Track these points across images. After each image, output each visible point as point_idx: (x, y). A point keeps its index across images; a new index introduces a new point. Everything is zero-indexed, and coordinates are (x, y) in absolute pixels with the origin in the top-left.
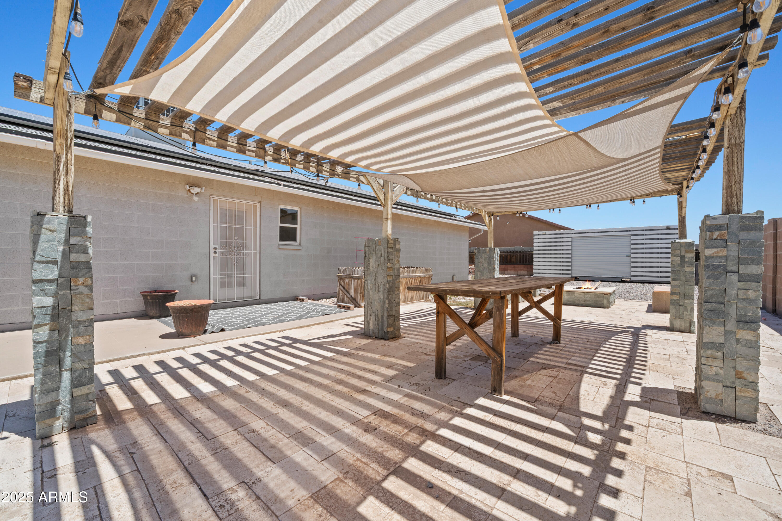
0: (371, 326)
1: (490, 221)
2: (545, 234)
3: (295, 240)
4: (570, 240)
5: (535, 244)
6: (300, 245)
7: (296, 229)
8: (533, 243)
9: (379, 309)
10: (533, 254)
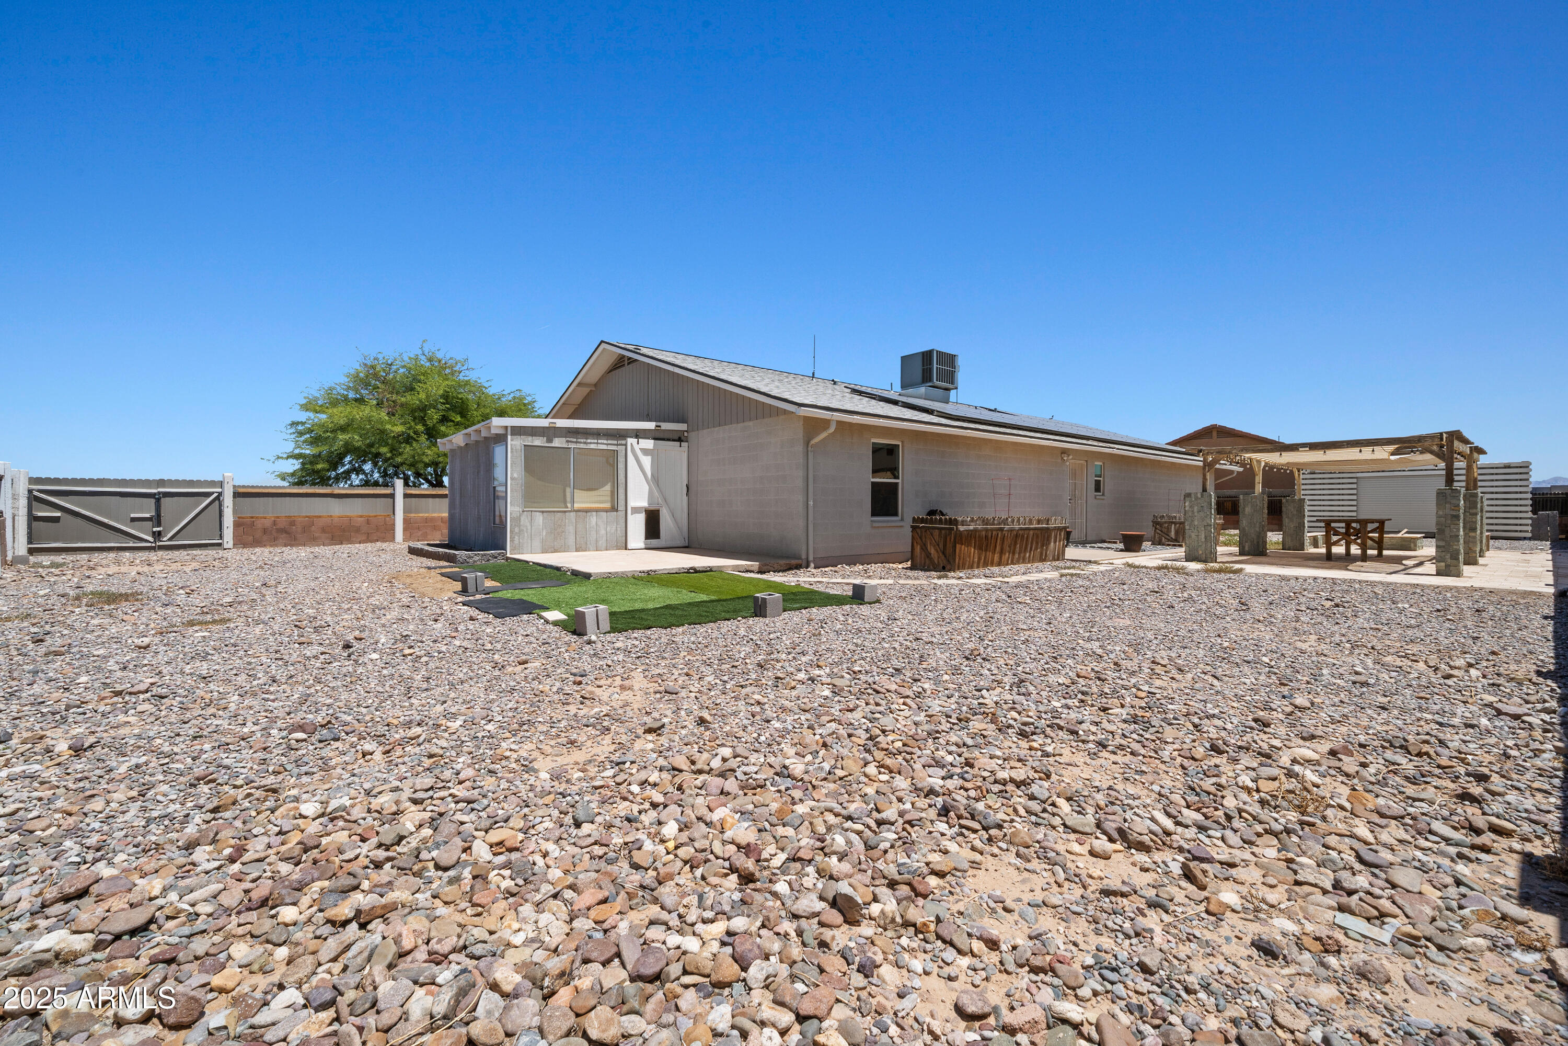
0: (1247, 548)
2: (1314, 473)
3: (1100, 491)
4: (1354, 480)
6: (1104, 495)
7: (1100, 481)
9: (1255, 538)
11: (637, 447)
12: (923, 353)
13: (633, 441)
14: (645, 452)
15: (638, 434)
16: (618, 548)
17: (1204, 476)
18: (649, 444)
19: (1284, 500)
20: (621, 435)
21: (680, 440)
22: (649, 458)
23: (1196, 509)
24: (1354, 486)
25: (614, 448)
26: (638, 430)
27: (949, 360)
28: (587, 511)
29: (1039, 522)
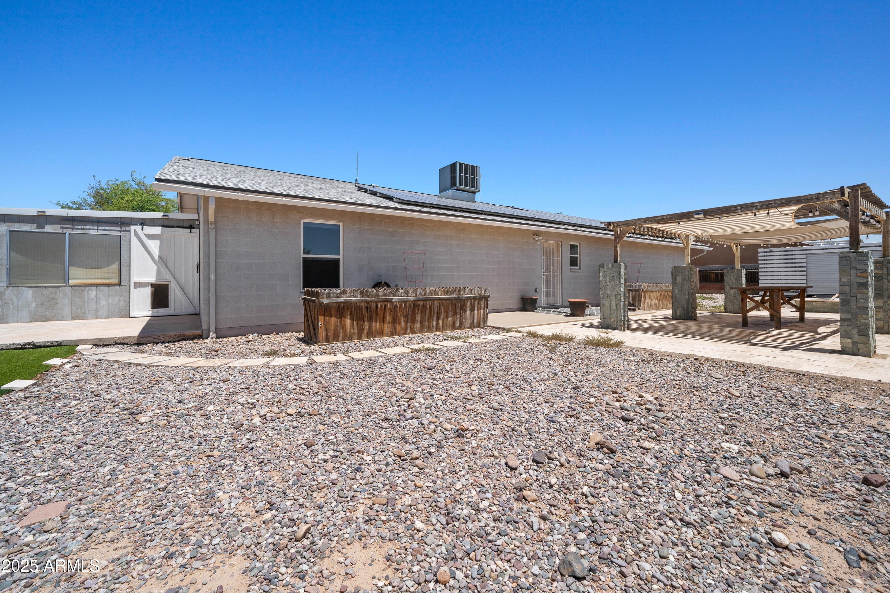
0: (678, 313)
1: (737, 249)
2: (773, 252)
3: (577, 265)
4: (804, 256)
5: (760, 262)
6: (580, 269)
7: (577, 258)
8: (758, 260)
9: (685, 304)
10: (758, 272)
11: (141, 233)
12: (451, 165)
13: (138, 228)
14: (152, 237)
15: (143, 223)
16: (122, 316)
17: (615, 247)
18: (157, 230)
19: (725, 271)
20: (125, 223)
21: (191, 227)
22: (158, 242)
23: (608, 279)
24: (804, 261)
25: (118, 233)
26: (143, 219)
27: (474, 170)
28: (84, 286)
29: (446, 293)
